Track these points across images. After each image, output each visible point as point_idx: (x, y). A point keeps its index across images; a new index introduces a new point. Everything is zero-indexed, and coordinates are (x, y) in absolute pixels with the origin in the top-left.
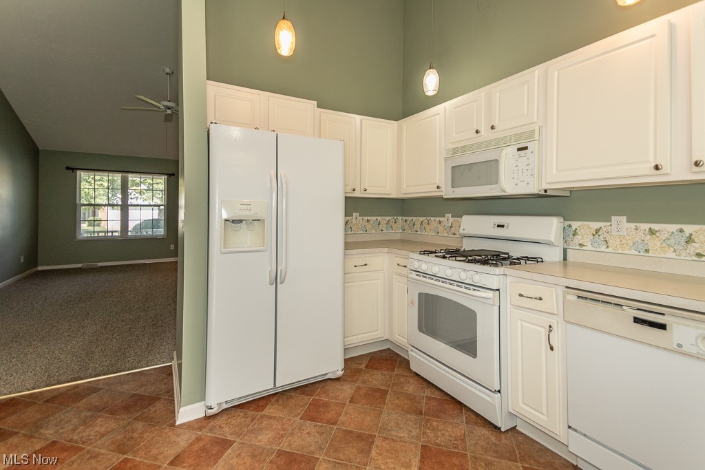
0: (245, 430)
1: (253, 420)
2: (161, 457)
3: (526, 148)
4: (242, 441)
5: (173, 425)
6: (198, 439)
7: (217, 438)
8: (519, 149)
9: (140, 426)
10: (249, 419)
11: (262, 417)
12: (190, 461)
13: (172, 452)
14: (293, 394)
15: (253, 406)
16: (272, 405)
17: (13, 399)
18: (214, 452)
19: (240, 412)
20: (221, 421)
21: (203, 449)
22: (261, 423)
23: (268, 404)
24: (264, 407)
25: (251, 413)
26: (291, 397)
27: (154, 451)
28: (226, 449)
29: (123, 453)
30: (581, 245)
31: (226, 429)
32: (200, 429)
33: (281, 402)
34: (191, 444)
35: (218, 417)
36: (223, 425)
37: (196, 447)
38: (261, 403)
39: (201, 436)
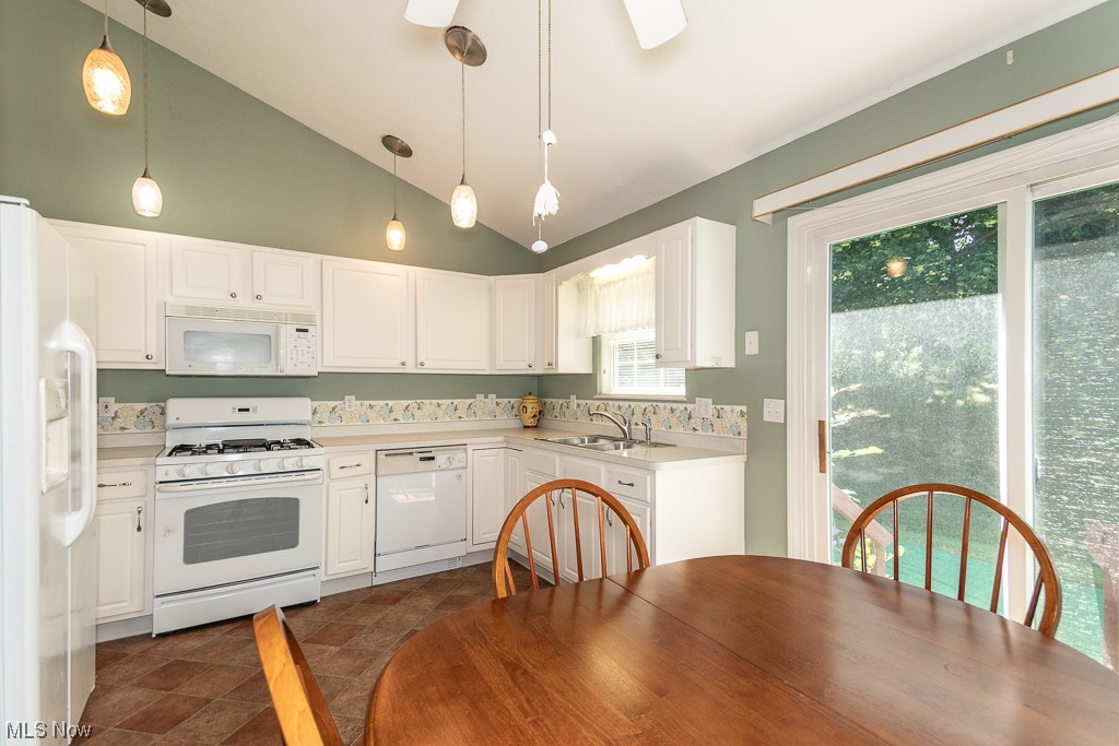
3: (306, 331)
8: (298, 330)
30: (320, 422)
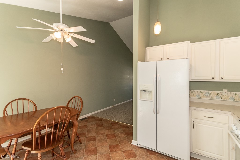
0: (142, 156)
1: (146, 155)
2: (123, 148)
4: (138, 158)
5: (131, 143)
6: (132, 150)
7: (135, 153)
9: (126, 139)
10: (145, 155)
11: (149, 156)
12: (126, 154)
13: (125, 149)
14: (165, 157)
15: (150, 152)
16: (155, 156)
17: (117, 122)
18: (131, 156)
19: (145, 151)
20: (140, 150)
21: (130, 153)
22: (147, 158)
23: (154, 154)
24: (153, 154)
25: (148, 153)
26: (163, 158)
27: (123, 147)
28: (134, 157)
29: (119, 143)
31: (138, 153)
32: (134, 148)
33: (158, 157)
34: (130, 150)
35: (140, 148)
36: (139, 151)
37: (130, 152)
38: (153, 153)
39: (133, 150)
